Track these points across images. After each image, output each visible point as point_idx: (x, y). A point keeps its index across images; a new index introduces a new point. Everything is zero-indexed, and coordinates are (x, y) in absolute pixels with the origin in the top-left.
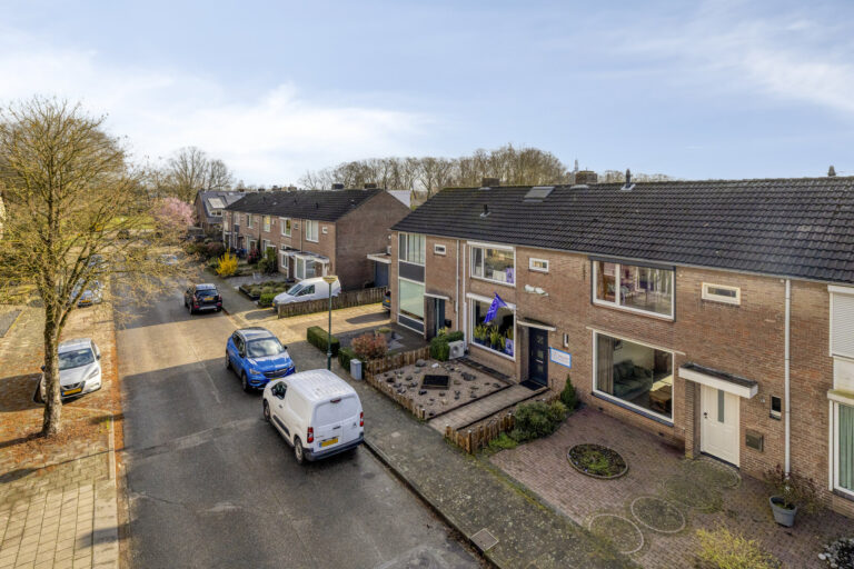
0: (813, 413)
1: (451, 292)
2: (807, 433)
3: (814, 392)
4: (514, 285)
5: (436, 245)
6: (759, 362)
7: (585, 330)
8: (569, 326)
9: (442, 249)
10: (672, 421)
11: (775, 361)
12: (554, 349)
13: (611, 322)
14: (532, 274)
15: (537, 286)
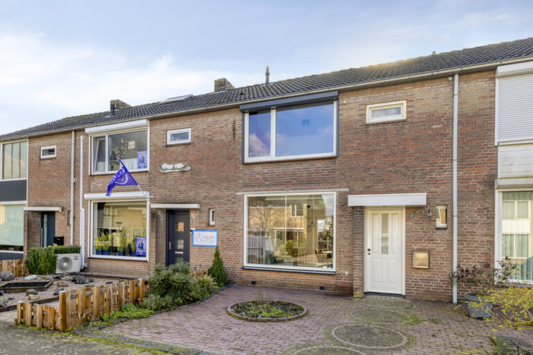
0: (479, 211)
1: (63, 201)
2: (473, 234)
3: (480, 188)
4: (148, 169)
5: (42, 148)
6: (426, 174)
7: (235, 197)
8: (216, 197)
9: (51, 151)
10: (334, 269)
11: (441, 167)
12: (197, 230)
13: (265, 179)
14: (170, 149)
15: (177, 161)
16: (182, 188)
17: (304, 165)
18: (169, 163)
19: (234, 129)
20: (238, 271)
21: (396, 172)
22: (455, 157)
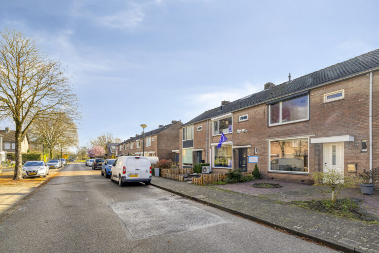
1: (204, 147)
4: (232, 132)
5: (198, 127)
7: (265, 142)
8: (257, 142)
9: (200, 128)
12: (250, 156)
13: (277, 133)
14: (240, 123)
15: (242, 128)
16: (244, 139)
17: (295, 125)
18: (240, 129)
19: (264, 113)
20: (266, 173)
21: (339, 125)
22: (370, 114)
